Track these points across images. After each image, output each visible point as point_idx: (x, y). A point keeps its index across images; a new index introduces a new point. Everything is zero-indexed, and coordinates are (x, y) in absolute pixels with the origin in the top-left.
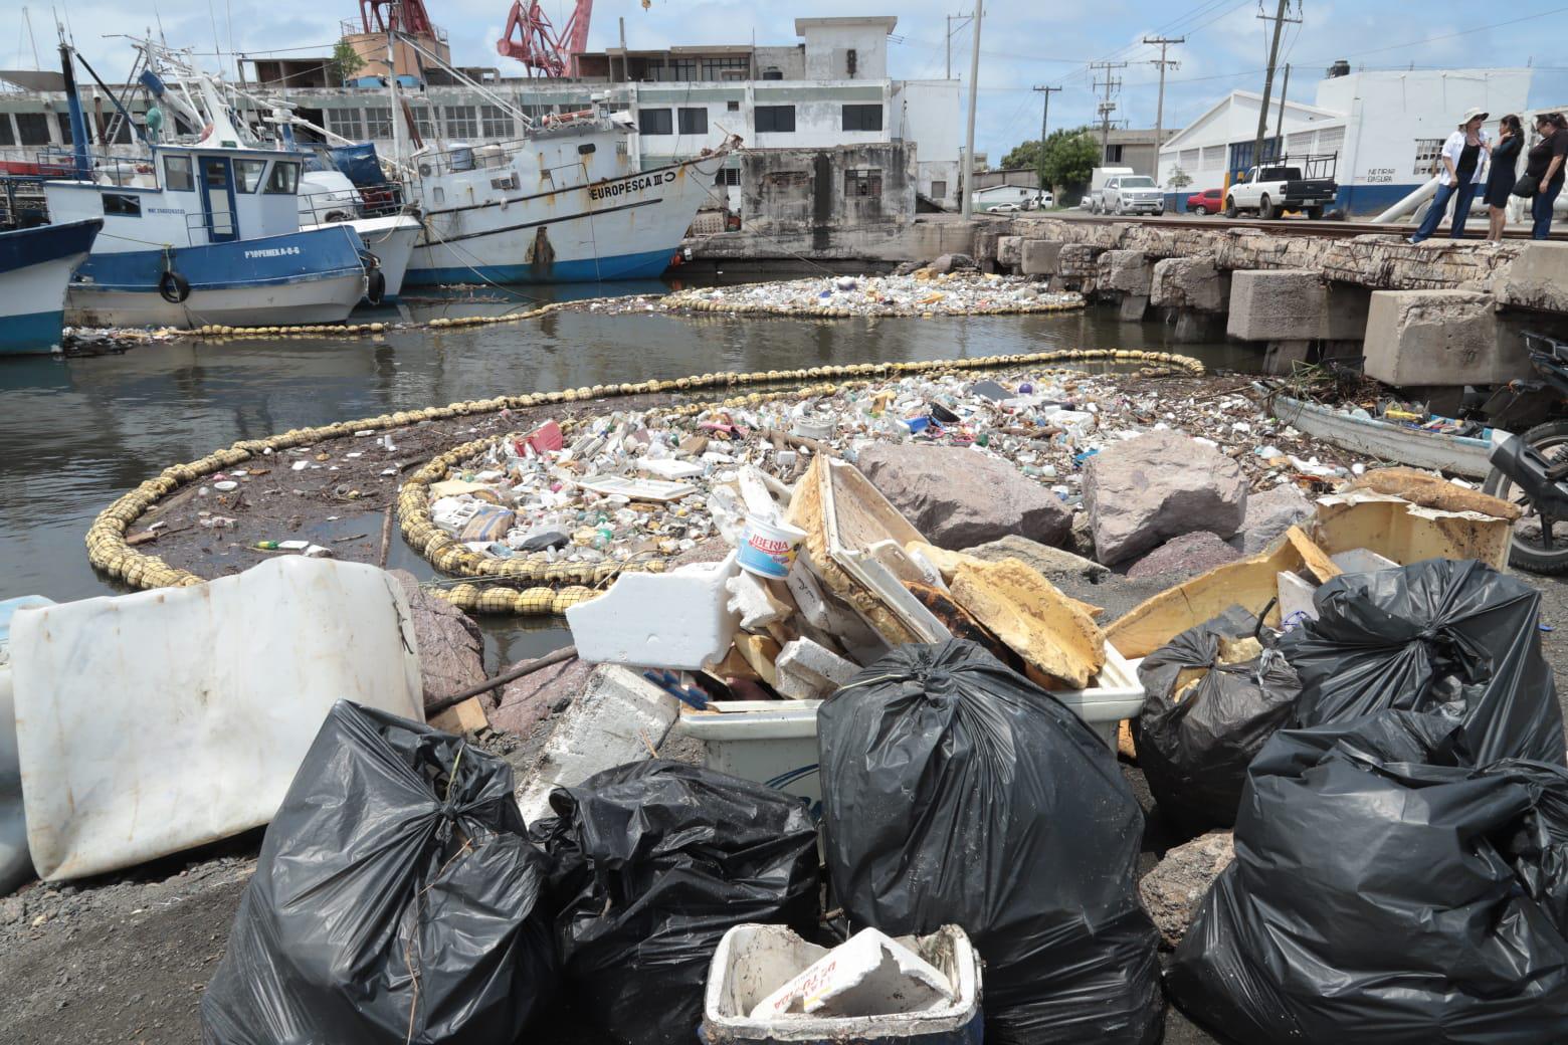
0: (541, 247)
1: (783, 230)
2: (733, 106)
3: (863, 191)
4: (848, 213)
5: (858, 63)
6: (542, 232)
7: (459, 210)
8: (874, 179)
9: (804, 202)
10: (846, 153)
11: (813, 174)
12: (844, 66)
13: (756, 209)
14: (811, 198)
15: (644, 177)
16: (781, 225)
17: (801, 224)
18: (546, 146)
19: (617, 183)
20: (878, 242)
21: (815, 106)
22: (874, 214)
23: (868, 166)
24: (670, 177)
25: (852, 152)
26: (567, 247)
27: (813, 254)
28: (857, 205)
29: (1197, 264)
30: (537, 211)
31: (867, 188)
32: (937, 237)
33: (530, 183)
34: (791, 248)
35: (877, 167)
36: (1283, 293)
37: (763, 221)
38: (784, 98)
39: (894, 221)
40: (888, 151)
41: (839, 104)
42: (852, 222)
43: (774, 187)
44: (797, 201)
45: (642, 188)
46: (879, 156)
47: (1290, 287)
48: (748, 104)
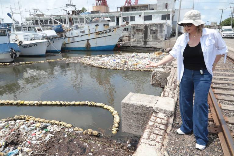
0: (88, 44)
1: (138, 41)
2: (140, 16)
3: (154, 33)
4: (151, 38)
5: (168, 6)
6: (88, 41)
7: (74, 37)
8: (156, 30)
9: (142, 35)
10: (151, 25)
11: (144, 30)
12: (165, 7)
13: (133, 37)
14: (144, 34)
15: (107, 31)
16: (138, 40)
17: (141, 40)
18: (89, 25)
19: (102, 32)
20: (156, 44)
21: (156, 15)
22: (156, 38)
23: (155, 28)
24: (113, 31)
25: (152, 25)
26: (93, 44)
27: (144, 46)
28: (153, 36)
30: (87, 37)
31: (154, 32)
32: (169, 43)
33: (87, 32)
34: (139, 45)
35: (157, 28)
37: (135, 39)
38: (150, 14)
39: (160, 40)
40: (159, 25)
41: (161, 15)
42: (151, 40)
43: (137, 32)
44: (141, 35)
45: (107, 33)
46: (157, 26)
48: (143, 15)
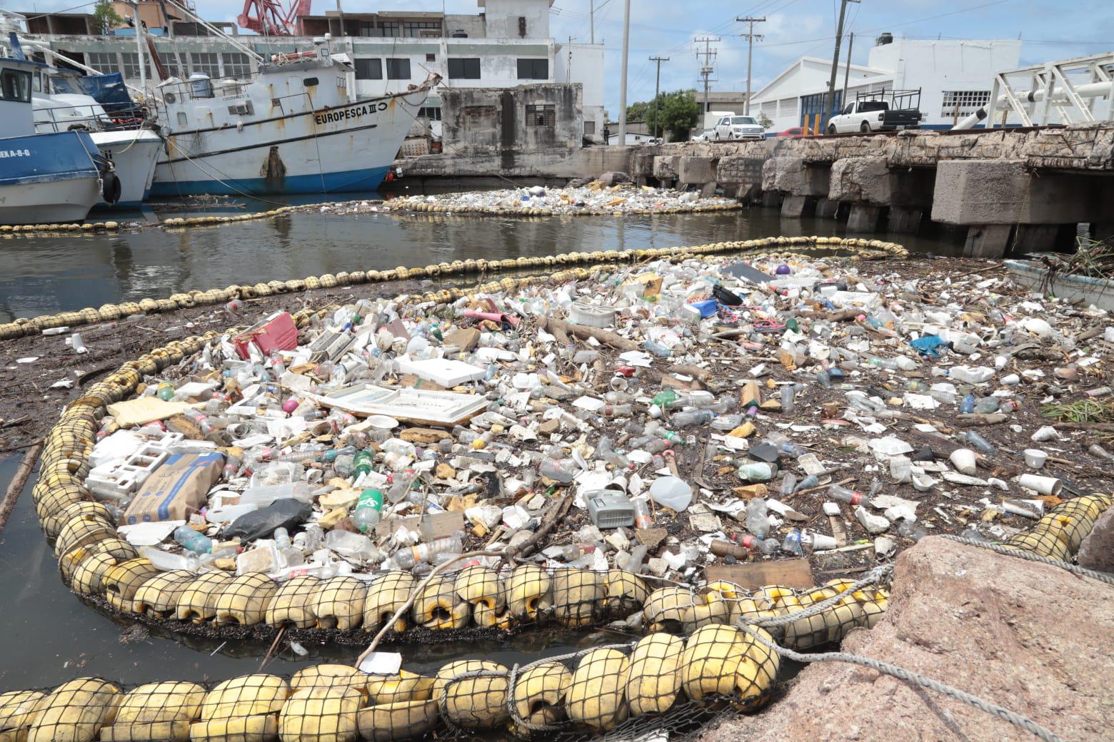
0: (274, 163)
1: (477, 153)
2: (431, 58)
3: (541, 122)
4: (529, 139)
5: (527, 28)
6: (274, 151)
7: (200, 131)
8: (549, 112)
9: (493, 130)
10: (526, 91)
11: (500, 108)
12: (516, 30)
13: (454, 136)
14: (499, 127)
15: (361, 106)
16: (475, 149)
17: (491, 148)
18: (274, 79)
19: (338, 111)
20: (553, 162)
21: (496, 59)
22: (549, 140)
23: (544, 102)
24: (383, 107)
25: (531, 90)
26: (296, 163)
27: (501, 172)
28: (536, 133)
29: (872, 163)
30: (270, 133)
31: (543, 119)
32: (600, 159)
33: (263, 109)
34: (482, 168)
35: (551, 103)
36: (992, 180)
37: (460, 146)
38: (472, 52)
39: (566, 146)
40: (559, 90)
41: (515, 58)
42: (532, 146)
43: (469, 118)
44: (488, 129)
45: (359, 115)
46: (553, 93)
47: (998, 174)
48: (442, 56)
